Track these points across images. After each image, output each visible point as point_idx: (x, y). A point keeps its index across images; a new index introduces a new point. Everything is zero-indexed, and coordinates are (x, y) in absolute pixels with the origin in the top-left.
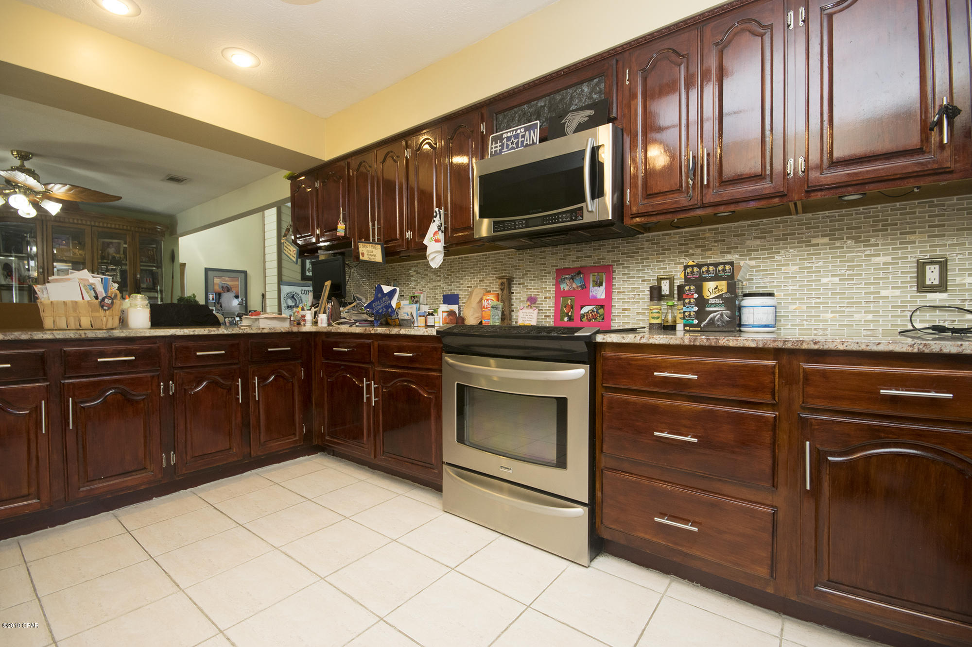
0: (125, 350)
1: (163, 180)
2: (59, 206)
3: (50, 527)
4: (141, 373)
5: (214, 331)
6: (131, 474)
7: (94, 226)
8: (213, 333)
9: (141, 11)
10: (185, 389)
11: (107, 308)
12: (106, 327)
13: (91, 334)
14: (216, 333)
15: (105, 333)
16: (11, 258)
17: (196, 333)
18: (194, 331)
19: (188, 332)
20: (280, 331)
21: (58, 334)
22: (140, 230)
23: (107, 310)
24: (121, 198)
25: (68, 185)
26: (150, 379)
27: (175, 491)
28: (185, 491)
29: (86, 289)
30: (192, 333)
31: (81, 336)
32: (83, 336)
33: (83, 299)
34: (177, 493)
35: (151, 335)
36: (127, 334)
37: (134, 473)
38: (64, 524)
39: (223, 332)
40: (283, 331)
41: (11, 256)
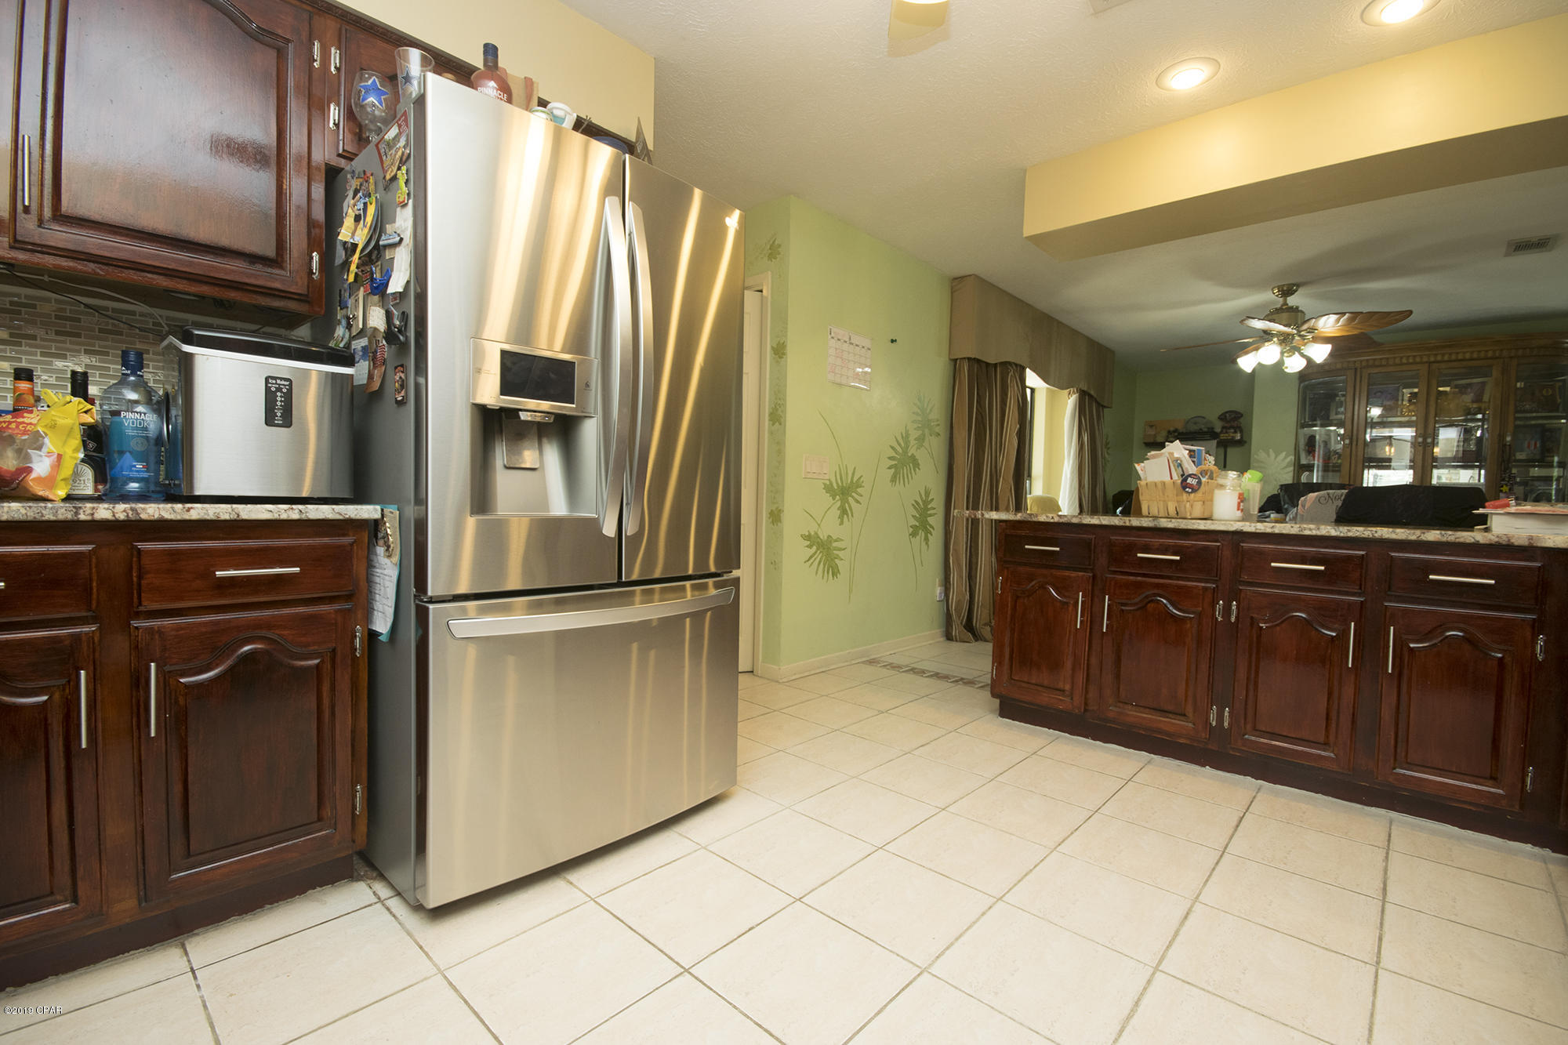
0: (1173, 546)
1: (1507, 255)
2: (1328, 348)
3: (1092, 739)
4: (1192, 581)
5: (1310, 530)
6: (1167, 715)
7: (1434, 362)
8: (1307, 533)
9: (1216, 61)
10: (1252, 618)
11: (1190, 490)
12: (1191, 514)
13: (1164, 523)
14: (1314, 533)
15: (1150, 521)
16: (1315, 428)
17: (1277, 531)
18: (1273, 527)
19: (1263, 528)
20: (1473, 540)
21: (1104, 520)
22: (1520, 352)
23: (1191, 492)
24: (1411, 312)
25: (1347, 314)
26: (1201, 592)
27: (1240, 773)
28: (1253, 780)
29: (1174, 466)
30: (1269, 530)
31: (1125, 523)
32: (1128, 524)
33: (1171, 478)
34: (1242, 777)
35: (1206, 528)
36: (1176, 524)
37: (1171, 715)
38: (1104, 742)
39: (1328, 532)
40: (1482, 542)
41: (1315, 426)
